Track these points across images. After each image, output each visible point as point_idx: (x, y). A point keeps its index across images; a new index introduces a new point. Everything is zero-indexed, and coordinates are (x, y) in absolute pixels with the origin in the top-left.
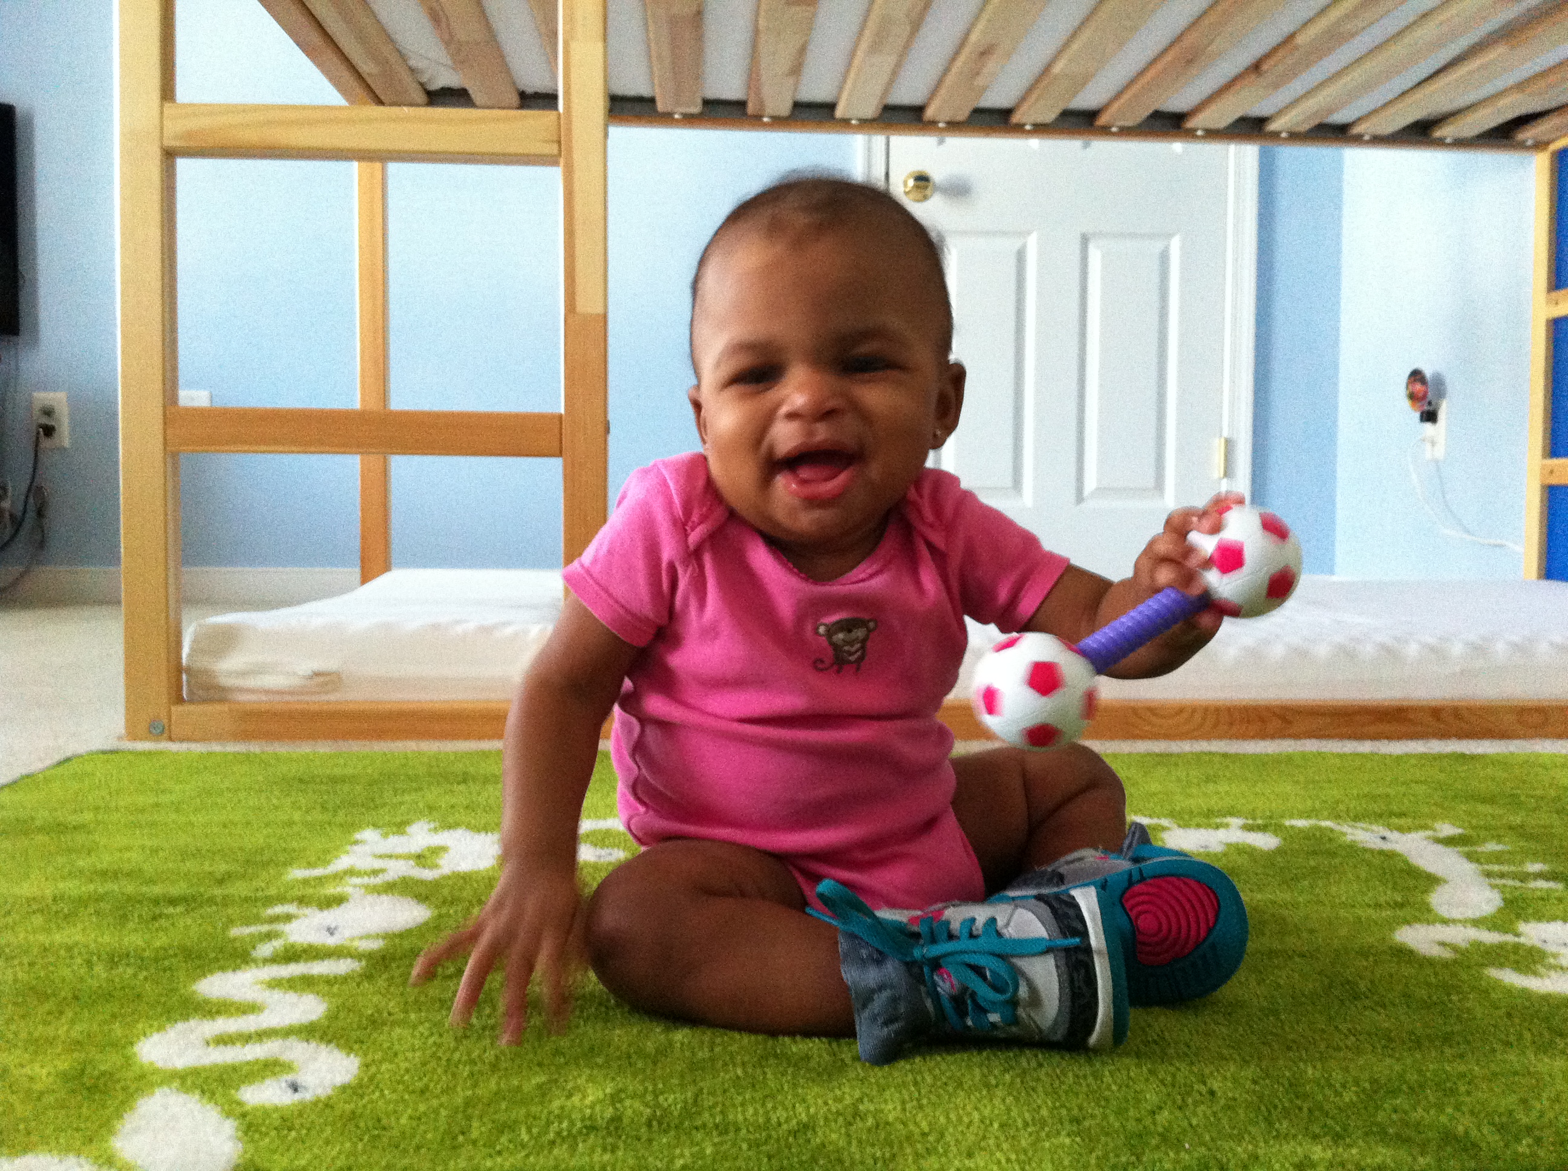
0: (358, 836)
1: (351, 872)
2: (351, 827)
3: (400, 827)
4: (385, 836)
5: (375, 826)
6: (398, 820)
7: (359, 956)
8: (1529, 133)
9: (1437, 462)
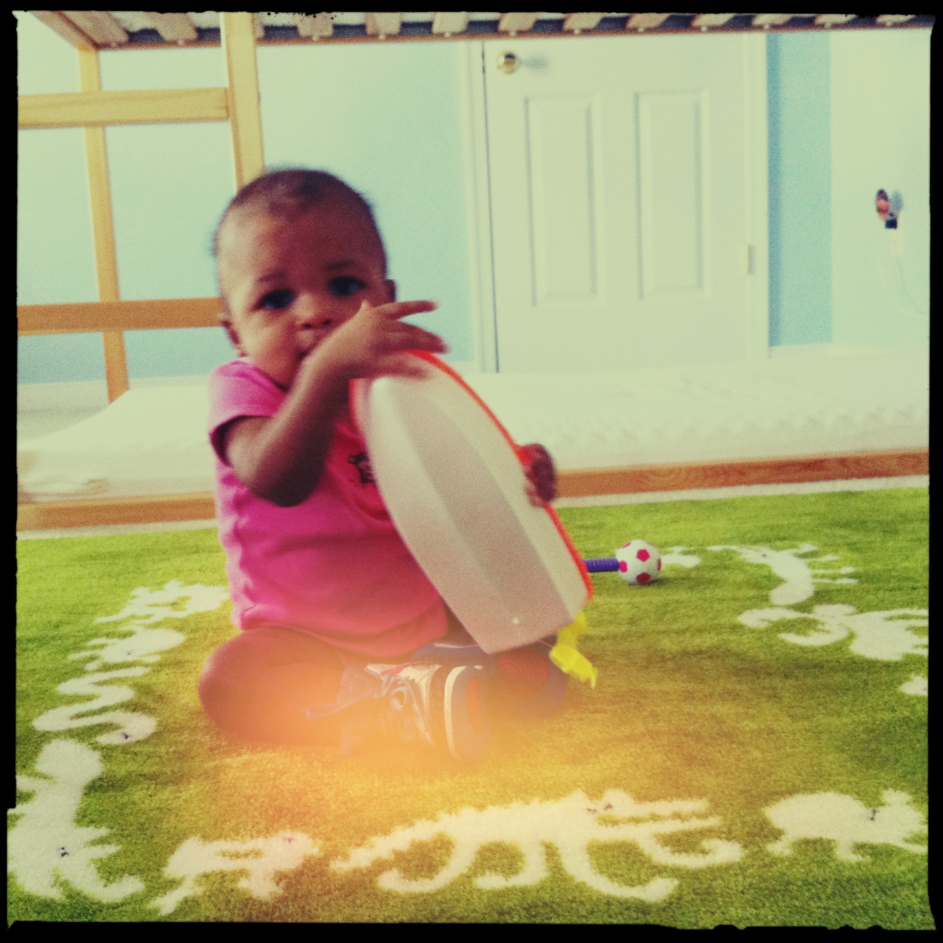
0: (134, 592)
1: (133, 617)
2: (129, 587)
3: (160, 585)
4: (151, 591)
5: (144, 585)
6: (158, 581)
7: (147, 666)
9: (898, 259)
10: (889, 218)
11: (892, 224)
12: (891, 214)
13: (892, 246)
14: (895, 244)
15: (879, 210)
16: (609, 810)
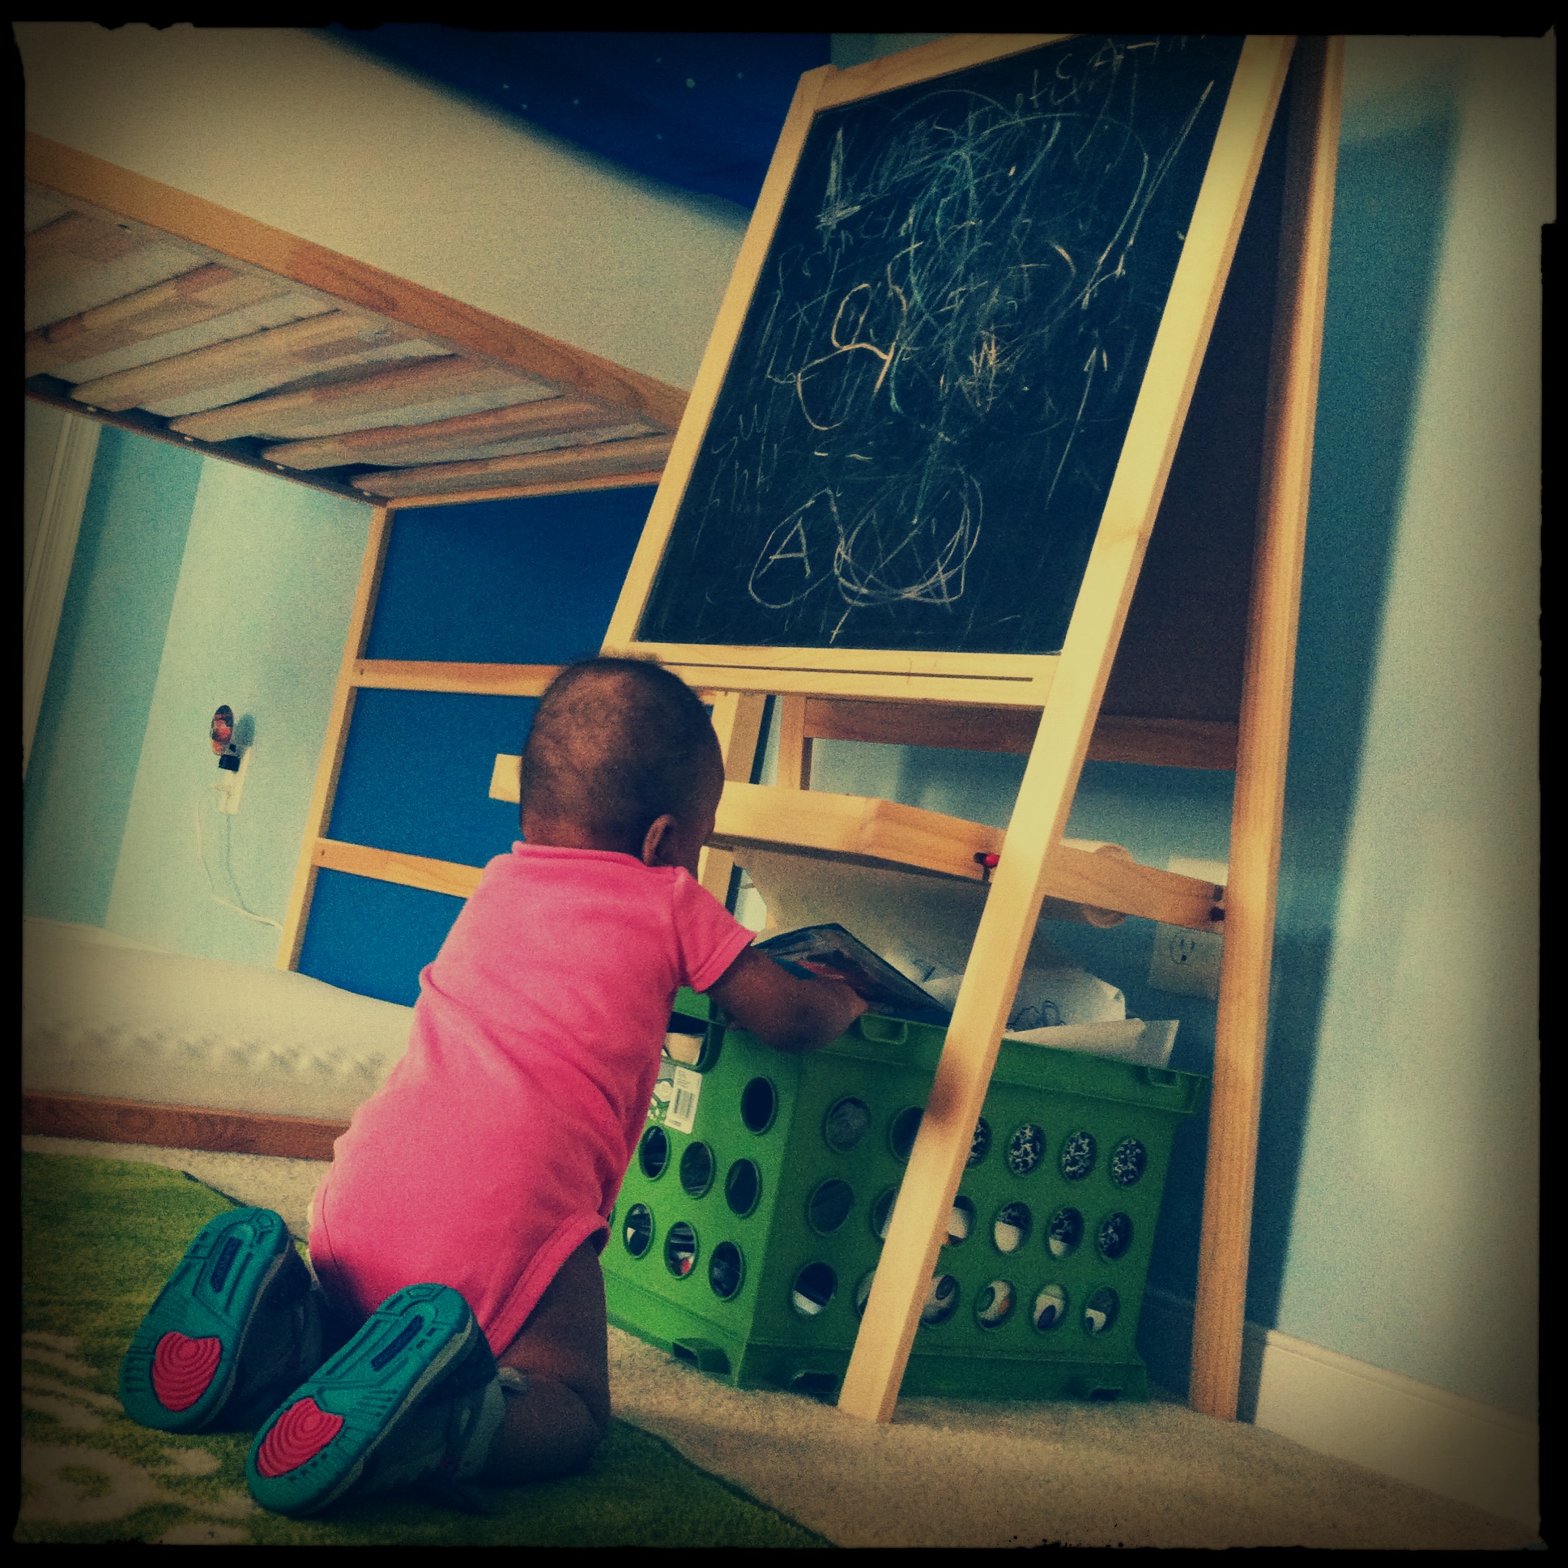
8: (365, 484)
9: (229, 817)
10: (228, 752)
11: (230, 763)
12: (233, 748)
13: (224, 796)
14: (229, 795)
15: (216, 736)
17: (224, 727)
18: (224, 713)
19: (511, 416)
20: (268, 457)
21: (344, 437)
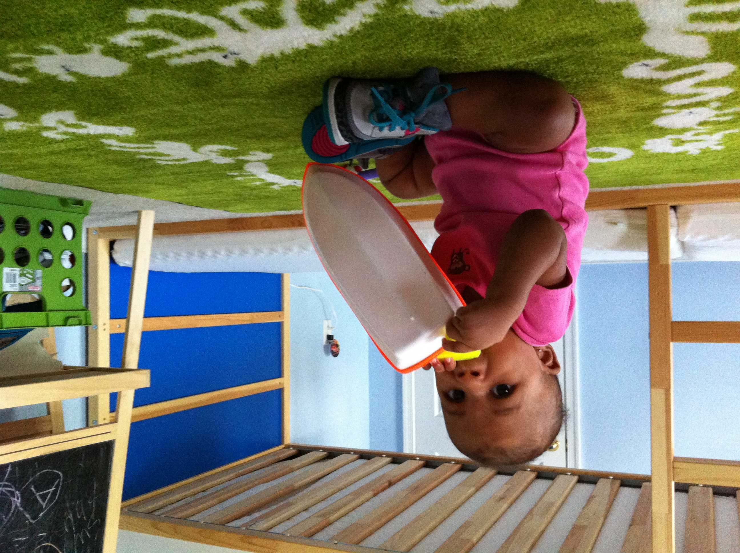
1: (709, 134)
3: (704, 152)
4: (708, 148)
5: (718, 151)
6: (708, 154)
7: (667, 107)
8: (292, 451)
9: (327, 319)
10: (331, 341)
11: (330, 338)
12: (330, 343)
13: (330, 326)
14: (328, 327)
15: (337, 346)
16: (223, 55)
17: (335, 350)
18: (335, 354)
19: (216, 500)
20: (325, 453)
21: (292, 470)
